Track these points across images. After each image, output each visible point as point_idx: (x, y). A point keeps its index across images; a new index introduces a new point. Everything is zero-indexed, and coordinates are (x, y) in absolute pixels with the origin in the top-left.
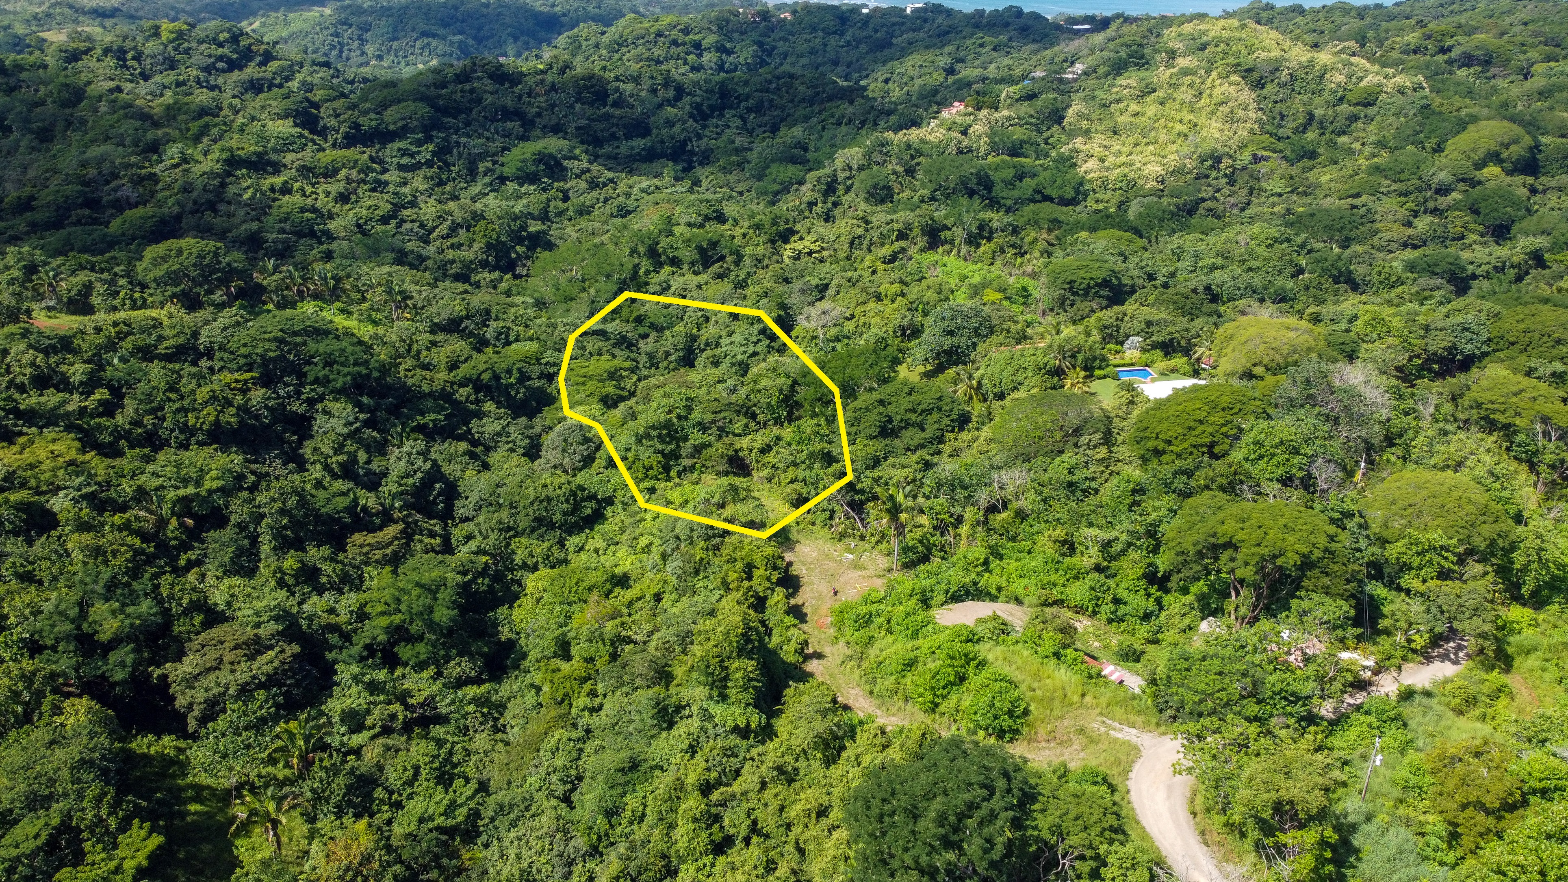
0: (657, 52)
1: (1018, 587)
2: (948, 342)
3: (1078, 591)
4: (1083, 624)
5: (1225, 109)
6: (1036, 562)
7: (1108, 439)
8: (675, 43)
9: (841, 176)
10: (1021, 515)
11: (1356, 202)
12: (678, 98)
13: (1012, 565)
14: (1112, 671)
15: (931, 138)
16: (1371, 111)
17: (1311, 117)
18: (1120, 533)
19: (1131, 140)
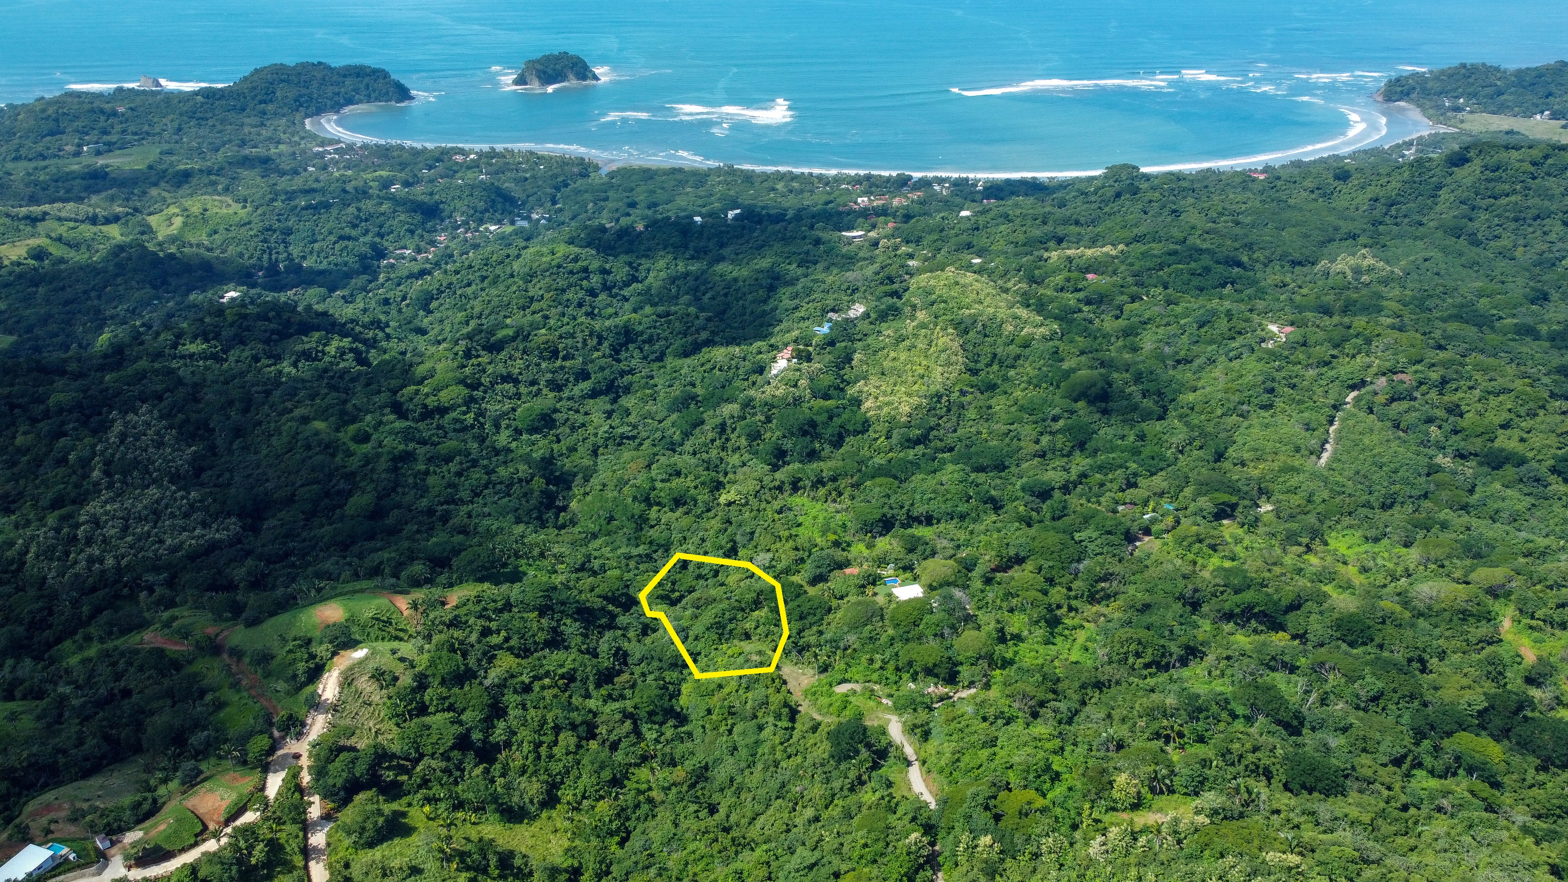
0: (562, 283)
1: (856, 677)
2: (818, 571)
3: (875, 677)
4: (876, 687)
5: (943, 356)
6: (861, 668)
7: (882, 618)
8: (571, 272)
9: (729, 422)
10: (855, 650)
11: (1012, 427)
12: (600, 343)
13: (854, 669)
14: (884, 701)
15: (777, 393)
16: (1027, 351)
17: (995, 355)
18: (887, 655)
19: (892, 381)
